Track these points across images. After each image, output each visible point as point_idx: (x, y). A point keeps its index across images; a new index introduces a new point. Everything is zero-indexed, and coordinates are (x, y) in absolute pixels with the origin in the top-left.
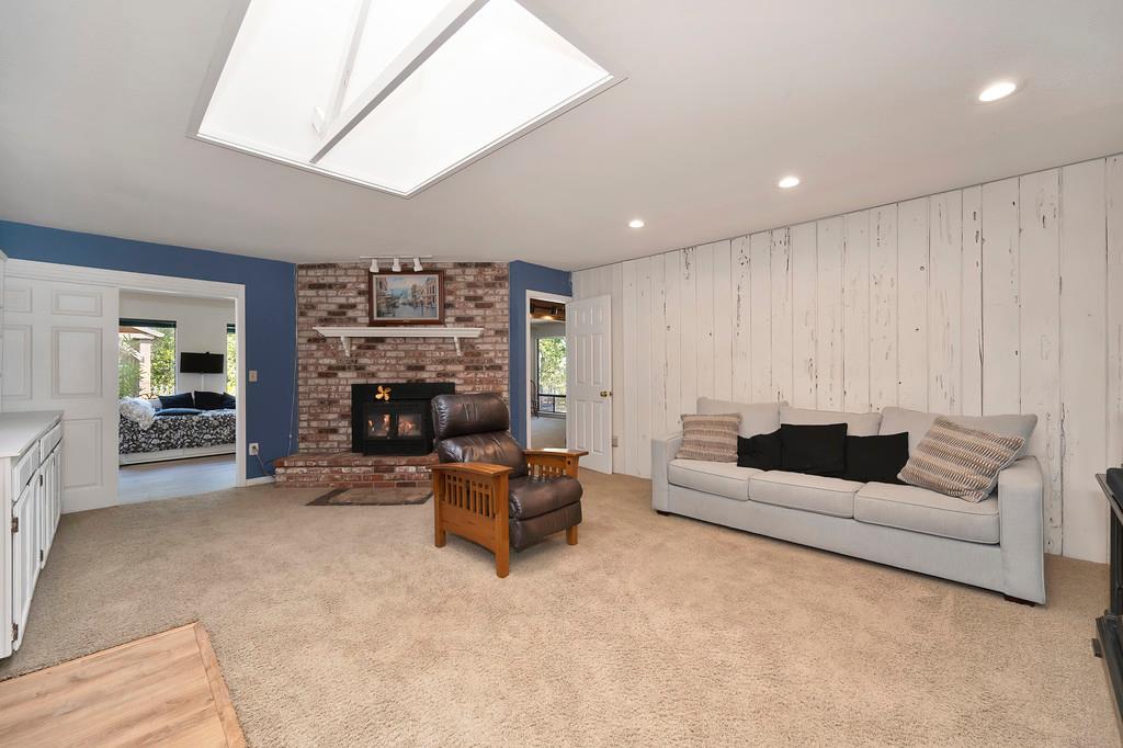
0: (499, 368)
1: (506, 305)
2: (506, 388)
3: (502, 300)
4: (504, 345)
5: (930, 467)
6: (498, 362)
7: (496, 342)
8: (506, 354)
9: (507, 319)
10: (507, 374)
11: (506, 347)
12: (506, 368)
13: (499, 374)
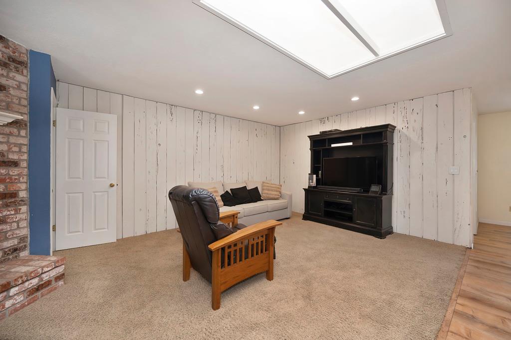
0: (15, 164)
1: (24, 95)
2: (23, 186)
3: (19, 87)
4: (22, 138)
5: (270, 194)
6: (13, 157)
7: (11, 134)
8: (25, 149)
9: (26, 110)
10: (25, 171)
11: (25, 141)
12: (24, 164)
13: (14, 172)
